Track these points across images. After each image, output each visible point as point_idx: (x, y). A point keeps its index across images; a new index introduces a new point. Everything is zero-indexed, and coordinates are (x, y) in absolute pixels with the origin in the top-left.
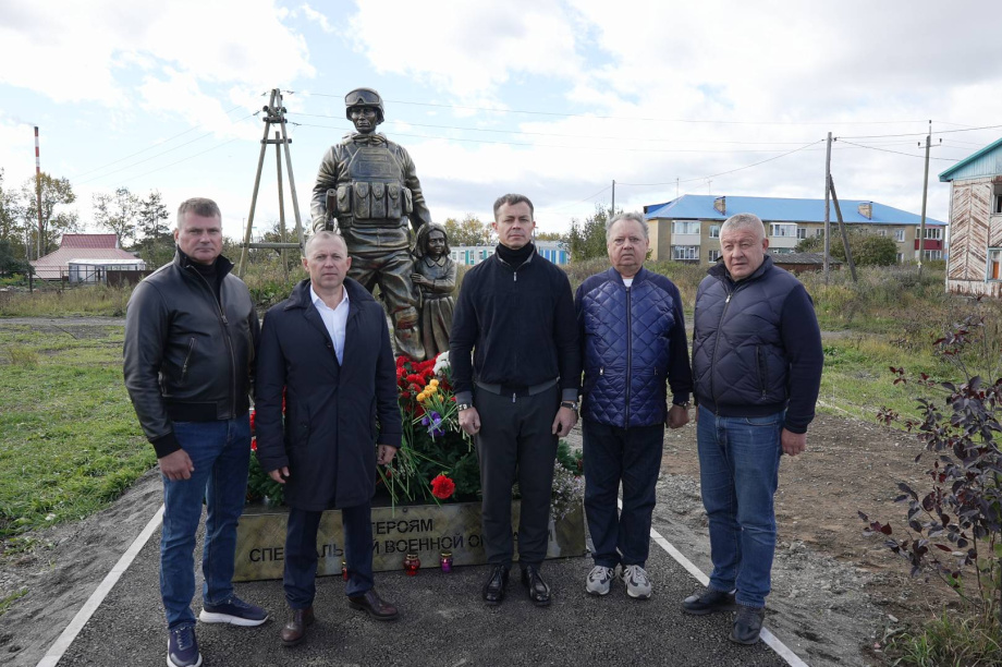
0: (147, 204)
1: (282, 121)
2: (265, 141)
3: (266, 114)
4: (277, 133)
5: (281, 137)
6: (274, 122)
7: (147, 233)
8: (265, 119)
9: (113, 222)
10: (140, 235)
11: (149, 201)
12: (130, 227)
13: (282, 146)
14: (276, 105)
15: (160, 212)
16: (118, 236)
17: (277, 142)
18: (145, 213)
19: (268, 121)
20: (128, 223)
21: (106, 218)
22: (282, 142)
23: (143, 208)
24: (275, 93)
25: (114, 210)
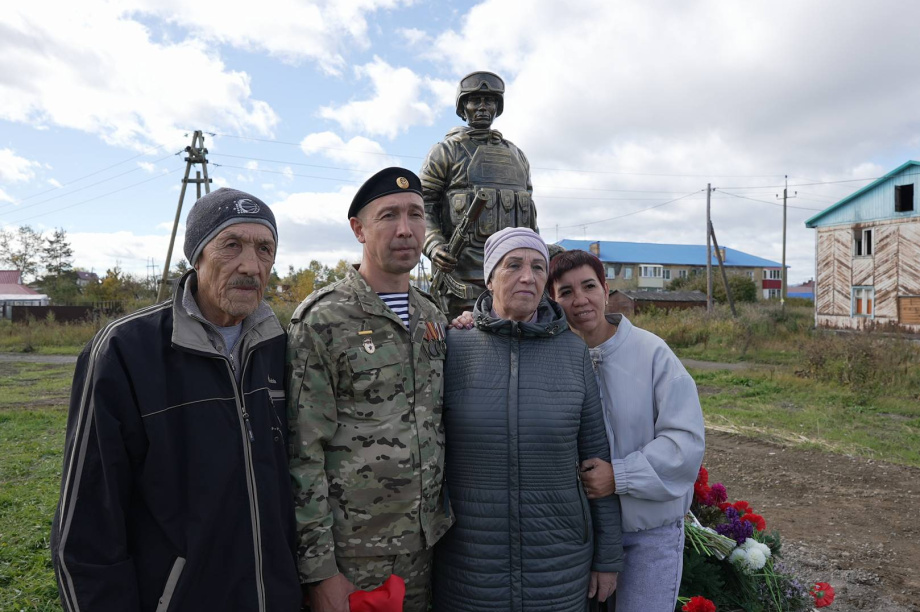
0: (51, 242)
1: (204, 162)
2: (186, 181)
3: (187, 155)
4: (198, 173)
5: (202, 177)
6: (195, 162)
7: (50, 270)
8: (186, 159)
9: (14, 259)
10: (43, 272)
11: (53, 239)
12: (32, 264)
13: (203, 185)
14: (198, 146)
15: (65, 250)
16: (19, 272)
17: (198, 182)
18: (48, 251)
19: (190, 161)
20: (30, 260)
21: (8, 255)
22: (202, 181)
23: (47, 245)
24: (198, 134)
25: (16, 247)
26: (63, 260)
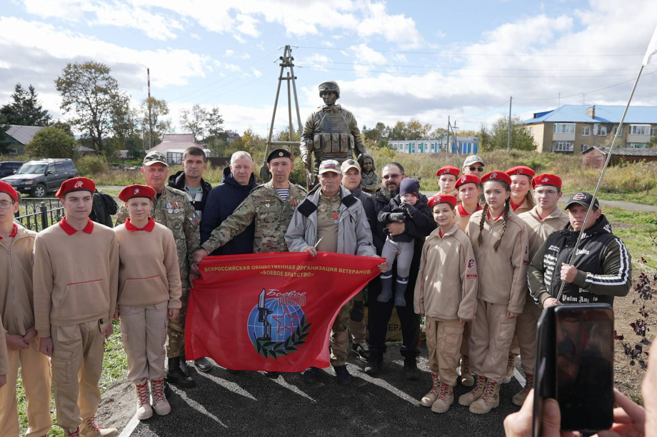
0: (211, 115)
1: (291, 66)
2: (281, 79)
3: (281, 62)
4: (288, 73)
5: (291, 76)
6: (286, 66)
7: (211, 133)
8: (281, 65)
9: (191, 126)
10: (207, 134)
11: (212, 113)
12: (201, 129)
13: (291, 81)
14: (287, 56)
15: (219, 120)
16: (194, 134)
17: (288, 79)
18: (210, 120)
19: (283, 66)
20: (199, 127)
21: (187, 124)
22: (290, 78)
23: (208, 117)
24: (287, 48)
25: (191, 119)
26: (218, 125)
